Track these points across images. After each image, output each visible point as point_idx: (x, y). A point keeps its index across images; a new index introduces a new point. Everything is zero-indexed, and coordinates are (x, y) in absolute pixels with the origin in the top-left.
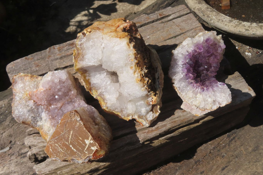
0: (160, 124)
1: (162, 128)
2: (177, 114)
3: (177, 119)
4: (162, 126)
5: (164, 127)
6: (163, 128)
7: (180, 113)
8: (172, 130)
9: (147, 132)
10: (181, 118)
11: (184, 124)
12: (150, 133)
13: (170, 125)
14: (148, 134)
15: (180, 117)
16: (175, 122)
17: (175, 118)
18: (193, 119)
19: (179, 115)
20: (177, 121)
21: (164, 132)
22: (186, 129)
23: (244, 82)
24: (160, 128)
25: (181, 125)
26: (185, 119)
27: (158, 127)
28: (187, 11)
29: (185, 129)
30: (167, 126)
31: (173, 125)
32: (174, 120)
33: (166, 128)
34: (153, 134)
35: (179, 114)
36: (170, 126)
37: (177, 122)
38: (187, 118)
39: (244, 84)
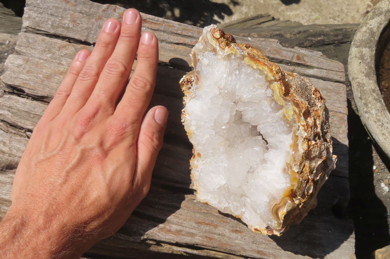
0: (188, 227)
1: (186, 236)
2: (222, 229)
3: (216, 237)
4: (189, 233)
5: (190, 236)
6: (187, 238)
7: (227, 231)
8: (199, 247)
9: (160, 229)
10: (223, 238)
11: (223, 251)
12: (164, 233)
13: (201, 238)
14: (159, 232)
15: (223, 235)
16: (211, 239)
17: (215, 233)
18: (240, 252)
19: (225, 233)
20: (215, 240)
21: (185, 244)
22: (220, 257)
23: (352, 244)
24: (183, 235)
25: (215, 249)
26: (229, 245)
27: (181, 231)
28: (341, 77)
29: (220, 255)
30: (195, 238)
31: (205, 243)
32: (211, 236)
33: (191, 240)
34: (167, 237)
35: (224, 230)
36: (199, 240)
37: (214, 241)
38: (232, 246)
39: (349, 247)
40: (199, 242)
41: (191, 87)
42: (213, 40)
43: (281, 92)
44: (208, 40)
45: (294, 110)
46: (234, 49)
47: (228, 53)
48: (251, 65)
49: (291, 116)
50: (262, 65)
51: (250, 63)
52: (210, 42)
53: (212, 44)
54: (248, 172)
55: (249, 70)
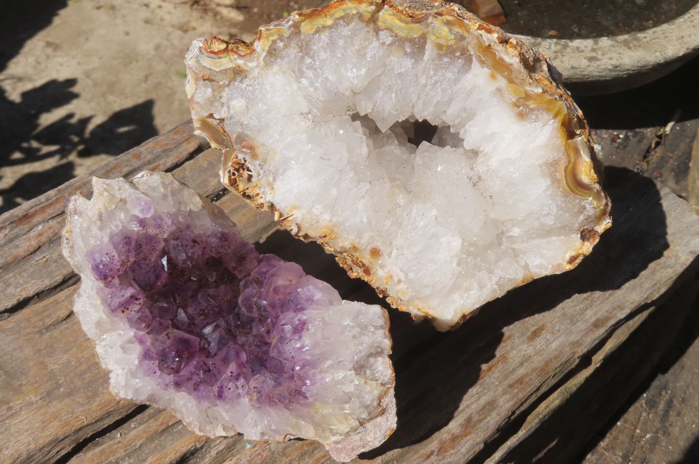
0: (472, 403)
1: (485, 418)
2: (515, 352)
3: (521, 371)
4: (484, 408)
5: (491, 411)
6: (489, 418)
7: (524, 346)
8: (519, 415)
9: (439, 451)
10: (532, 362)
11: (553, 382)
12: (452, 451)
13: (508, 397)
14: (444, 458)
15: (527, 359)
16: (520, 381)
17: (514, 370)
18: (575, 353)
19: (523, 353)
20: (527, 375)
21: (498, 430)
22: (557, 402)
23: (670, 196)
24: (480, 421)
25: (544, 389)
26: (551, 360)
27: (469, 420)
29: (554, 400)
30: (500, 404)
31: (520, 396)
32: (515, 377)
33: (498, 414)
34: (463, 450)
35: (520, 351)
36: (508, 401)
37: (527, 379)
38: (556, 357)
39: (673, 202)
40: (511, 403)
41: (250, 173)
42: (221, 60)
43: (403, 17)
44: (210, 69)
45: (445, 21)
46: (272, 31)
47: (267, 48)
48: (320, 27)
49: (449, 34)
50: (338, 7)
51: (316, 26)
52: (217, 68)
53: (222, 68)
54: (474, 185)
55: (324, 37)
